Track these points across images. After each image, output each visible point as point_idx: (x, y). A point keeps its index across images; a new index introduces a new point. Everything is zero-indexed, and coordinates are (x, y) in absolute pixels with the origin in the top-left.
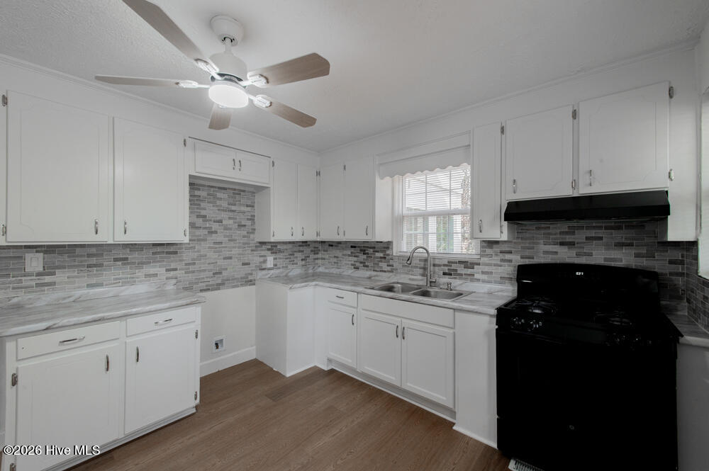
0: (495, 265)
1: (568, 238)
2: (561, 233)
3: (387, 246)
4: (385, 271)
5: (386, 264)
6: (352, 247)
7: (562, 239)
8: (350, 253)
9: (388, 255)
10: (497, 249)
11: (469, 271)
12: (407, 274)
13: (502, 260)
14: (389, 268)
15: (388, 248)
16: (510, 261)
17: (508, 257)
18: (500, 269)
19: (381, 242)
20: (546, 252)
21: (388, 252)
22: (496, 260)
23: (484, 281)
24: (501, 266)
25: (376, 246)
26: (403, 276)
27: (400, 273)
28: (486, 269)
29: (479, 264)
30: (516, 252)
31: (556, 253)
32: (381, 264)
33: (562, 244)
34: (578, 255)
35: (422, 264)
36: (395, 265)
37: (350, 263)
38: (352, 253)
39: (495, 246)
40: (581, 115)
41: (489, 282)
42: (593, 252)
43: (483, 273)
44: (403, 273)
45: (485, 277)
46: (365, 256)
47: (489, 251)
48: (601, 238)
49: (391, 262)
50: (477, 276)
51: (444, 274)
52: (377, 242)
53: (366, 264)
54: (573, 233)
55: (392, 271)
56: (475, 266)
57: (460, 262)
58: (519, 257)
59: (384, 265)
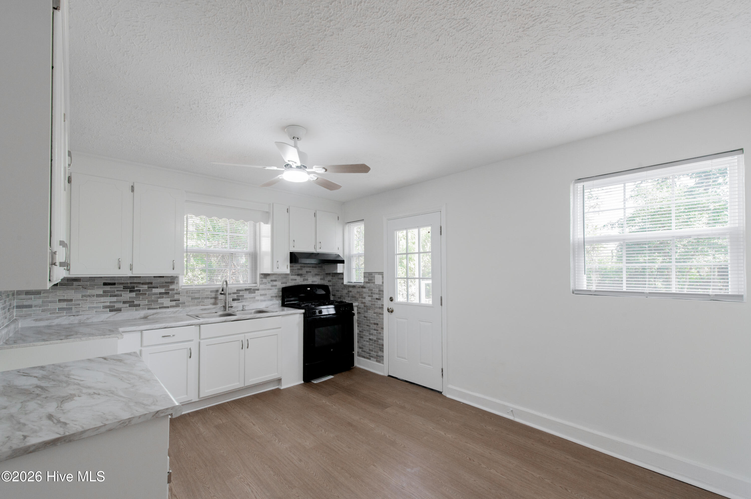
0: (268, 289)
1: (300, 272)
2: (298, 269)
3: (172, 280)
4: (168, 307)
5: (169, 299)
6: (105, 284)
7: (298, 272)
8: (101, 293)
9: (173, 290)
10: (269, 279)
11: (253, 295)
12: (197, 305)
13: (272, 286)
14: (174, 303)
15: (172, 283)
16: (276, 286)
17: (275, 283)
18: (271, 292)
19: (163, 277)
20: (292, 280)
21: (171, 287)
22: (268, 286)
23: (262, 301)
24: (271, 289)
25: (153, 282)
26: (194, 308)
27: (189, 306)
28: (263, 292)
29: (258, 290)
30: (279, 280)
31: (296, 280)
32: (160, 301)
33: (298, 275)
34: (304, 280)
35: (213, 295)
36: (182, 299)
37: (101, 305)
38: (104, 292)
39: (268, 277)
40: (318, 215)
41: (265, 301)
42: (309, 278)
43: (261, 295)
44: (192, 305)
45: (262, 298)
46: (133, 294)
47: (265, 280)
48: (310, 272)
49: (176, 297)
50: (257, 298)
51: (234, 300)
52: (154, 277)
53: (136, 303)
54: (302, 269)
55: (177, 306)
56: (256, 291)
57: (246, 290)
58: (280, 283)
59: (166, 301)
